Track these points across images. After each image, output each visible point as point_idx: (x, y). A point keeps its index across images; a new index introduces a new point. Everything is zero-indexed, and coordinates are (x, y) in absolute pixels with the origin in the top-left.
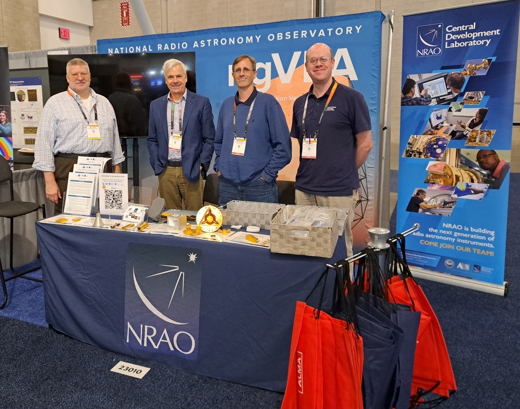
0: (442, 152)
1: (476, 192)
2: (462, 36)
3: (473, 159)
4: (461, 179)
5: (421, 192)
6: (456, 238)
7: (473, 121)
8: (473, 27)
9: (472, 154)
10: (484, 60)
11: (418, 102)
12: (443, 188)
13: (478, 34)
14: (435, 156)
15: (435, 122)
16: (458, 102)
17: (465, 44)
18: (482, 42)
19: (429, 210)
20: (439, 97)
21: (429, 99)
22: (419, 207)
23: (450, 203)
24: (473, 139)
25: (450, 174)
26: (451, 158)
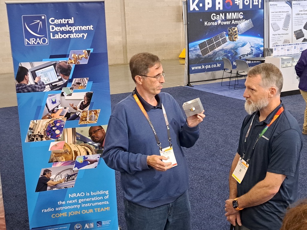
0: (61, 133)
1: (92, 162)
2: (63, 28)
3: (86, 135)
4: (79, 153)
5: (47, 171)
6: (81, 204)
7: (82, 103)
8: (71, 21)
9: (85, 131)
10: (84, 51)
11: (33, 89)
12: (65, 164)
13: (77, 28)
14: (55, 137)
15: (51, 107)
16: (68, 87)
17: (67, 36)
18: (81, 35)
19: (56, 186)
20: (51, 84)
21: (42, 86)
22: (46, 185)
23: (72, 175)
24: (84, 119)
25: (69, 150)
26: (68, 136)
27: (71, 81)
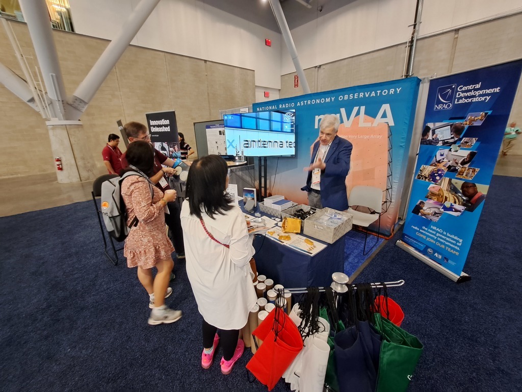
1: (456, 211)
4: (448, 199)
5: (422, 203)
6: (437, 237)
7: (464, 159)
8: (478, 86)
11: (430, 143)
12: (435, 203)
14: (435, 181)
15: (439, 158)
16: (457, 145)
19: (425, 215)
20: (444, 140)
21: (437, 141)
22: (419, 212)
23: (438, 214)
24: (461, 173)
25: (442, 195)
26: (444, 184)
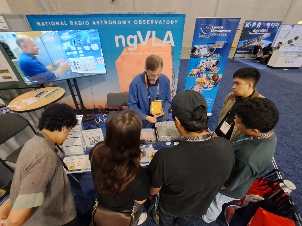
0: (202, 75)
2: (217, 31)
3: (211, 77)
4: (206, 84)
5: (193, 88)
7: (214, 64)
8: (222, 28)
11: (197, 57)
13: (223, 31)
14: (199, 76)
15: (201, 64)
17: (217, 34)
18: (224, 35)
20: (204, 55)
21: (201, 55)
23: (201, 91)
25: (203, 82)
27: (212, 55)
